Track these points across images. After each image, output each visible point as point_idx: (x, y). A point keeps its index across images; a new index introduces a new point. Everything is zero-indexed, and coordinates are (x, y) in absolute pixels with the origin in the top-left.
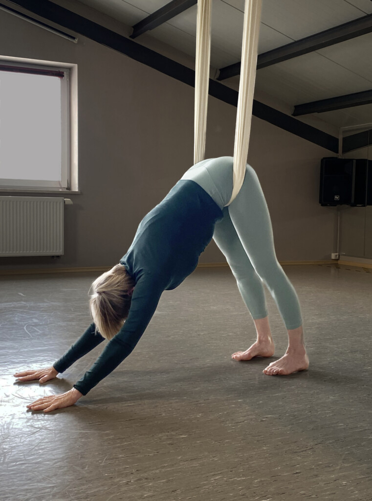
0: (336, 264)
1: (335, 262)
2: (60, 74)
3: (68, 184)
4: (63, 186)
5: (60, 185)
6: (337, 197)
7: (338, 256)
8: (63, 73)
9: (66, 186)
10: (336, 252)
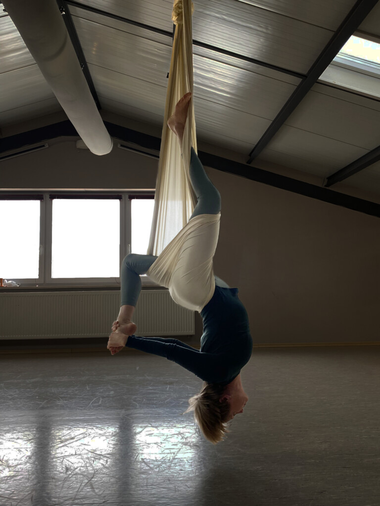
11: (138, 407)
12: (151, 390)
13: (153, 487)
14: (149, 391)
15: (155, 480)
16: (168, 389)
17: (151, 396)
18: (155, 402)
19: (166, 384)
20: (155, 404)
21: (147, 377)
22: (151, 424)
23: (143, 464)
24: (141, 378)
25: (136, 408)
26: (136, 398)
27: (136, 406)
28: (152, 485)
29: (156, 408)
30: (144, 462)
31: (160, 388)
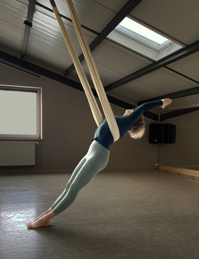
0: (157, 169)
1: (157, 168)
2: (36, 92)
3: (39, 136)
4: (37, 137)
5: (36, 136)
6: (156, 140)
7: (158, 165)
8: (37, 91)
9: (39, 137)
10: (158, 163)
11: (9, 203)
12: (15, 194)
13: (26, 244)
14: (13, 195)
15: (26, 240)
16: (24, 193)
17: (15, 197)
18: (18, 200)
19: (22, 191)
20: (18, 202)
21: (11, 188)
22: (18, 212)
23: (18, 233)
24: (8, 188)
25: (8, 204)
26: (7, 199)
27: (8, 203)
28: (25, 243)
29: (20, 203)
30: (18, 232)
31: (19, 193)
